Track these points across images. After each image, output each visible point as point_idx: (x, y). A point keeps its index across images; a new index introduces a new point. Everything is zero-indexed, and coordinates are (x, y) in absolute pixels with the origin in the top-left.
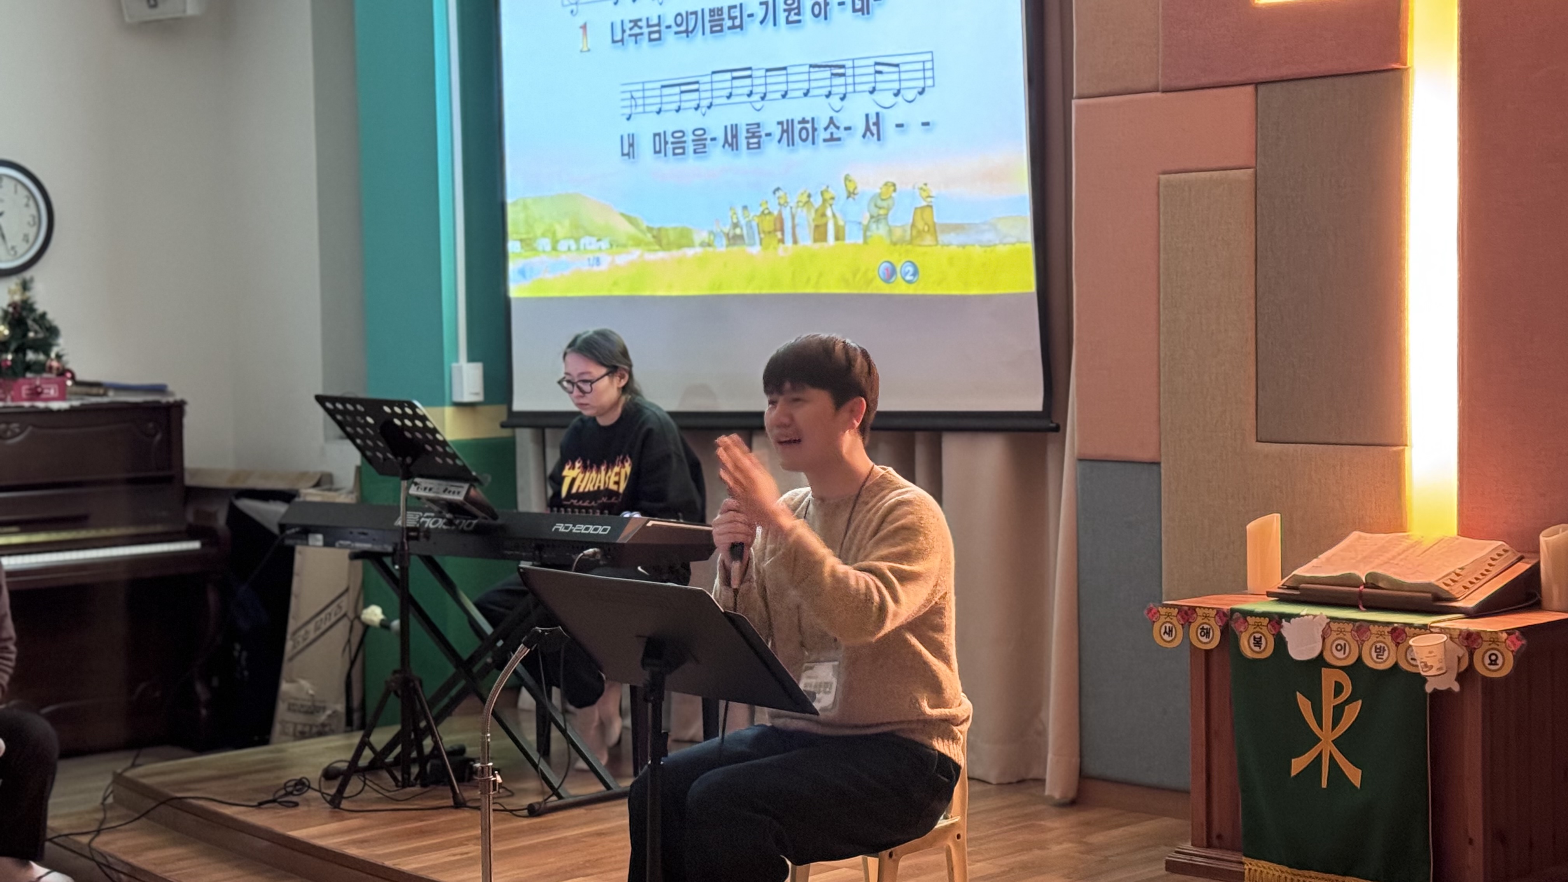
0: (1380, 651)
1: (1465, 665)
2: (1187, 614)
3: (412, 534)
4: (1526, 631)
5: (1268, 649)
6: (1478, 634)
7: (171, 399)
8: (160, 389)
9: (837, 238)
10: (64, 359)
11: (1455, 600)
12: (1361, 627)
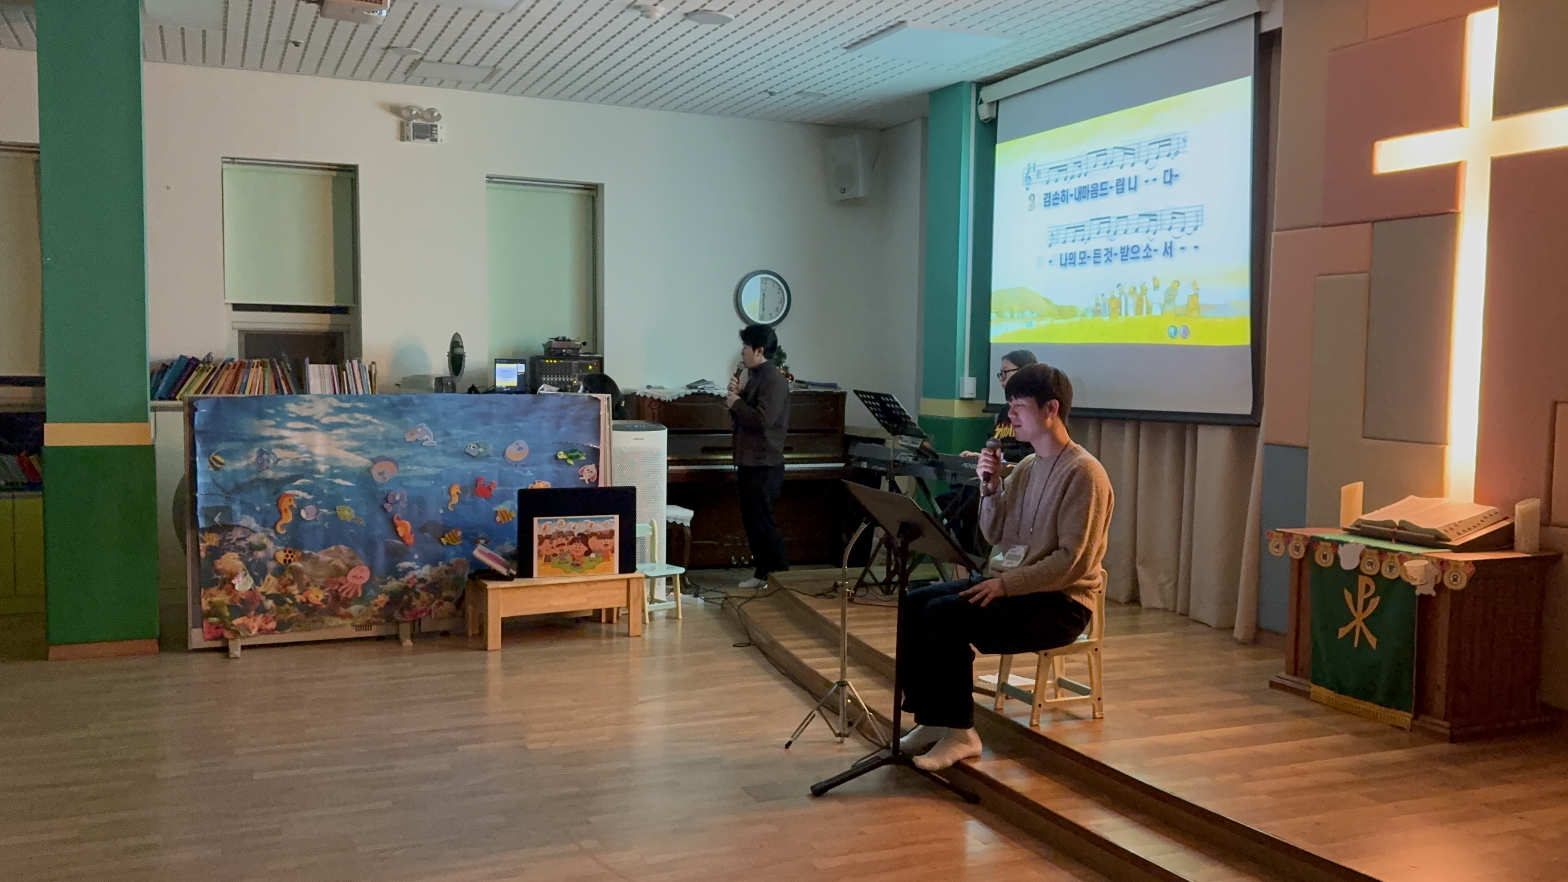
0: (1391, 567)
1: (1439, 581)
2: (1288, 537)
3: (896, 464)
4: (1475, 563)
5: (1329, 562)
6: (1448, 561)
7: (839, 391)
8: (834, 386)
9: (1148, 313)
10: (789, 369)
11: (1449, 540)
12: (1382, 552)
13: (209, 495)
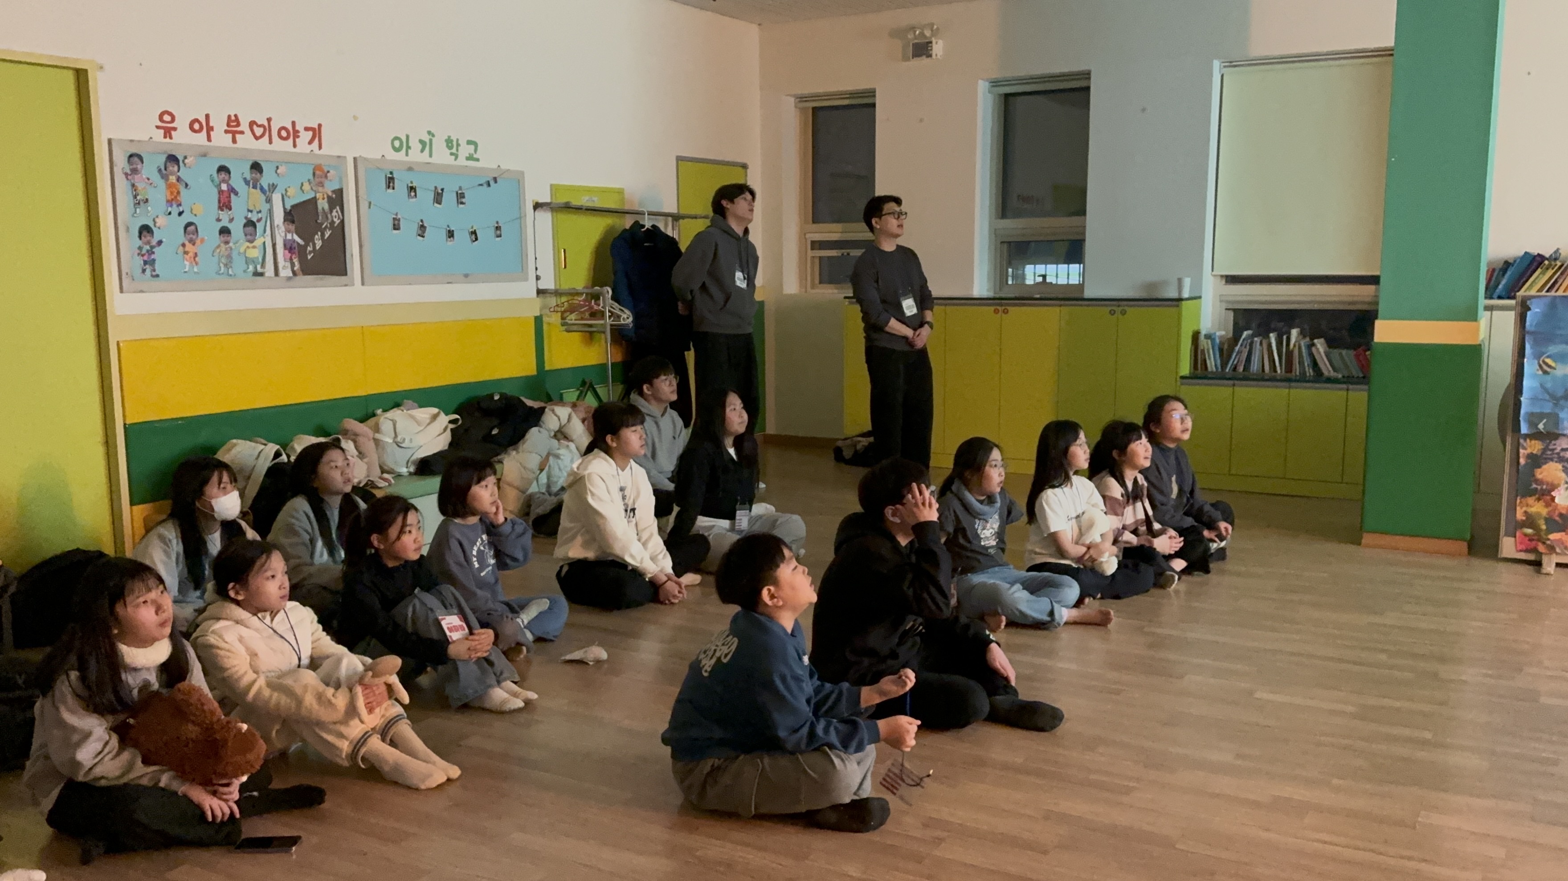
13: (1534, 399)
